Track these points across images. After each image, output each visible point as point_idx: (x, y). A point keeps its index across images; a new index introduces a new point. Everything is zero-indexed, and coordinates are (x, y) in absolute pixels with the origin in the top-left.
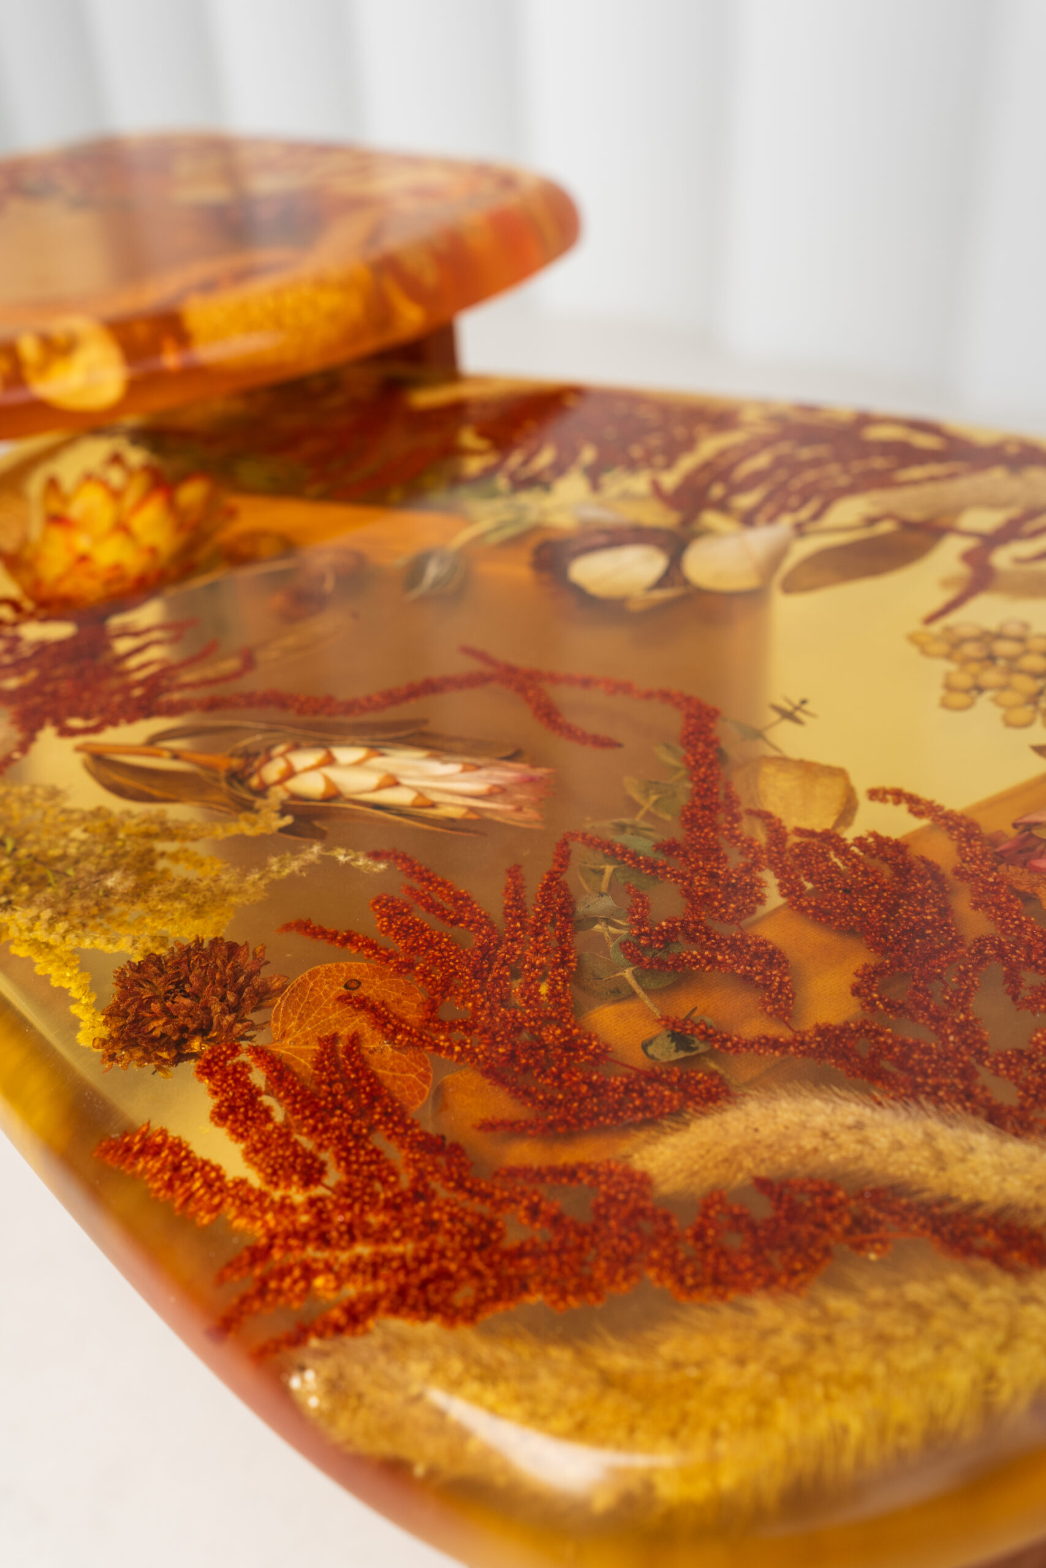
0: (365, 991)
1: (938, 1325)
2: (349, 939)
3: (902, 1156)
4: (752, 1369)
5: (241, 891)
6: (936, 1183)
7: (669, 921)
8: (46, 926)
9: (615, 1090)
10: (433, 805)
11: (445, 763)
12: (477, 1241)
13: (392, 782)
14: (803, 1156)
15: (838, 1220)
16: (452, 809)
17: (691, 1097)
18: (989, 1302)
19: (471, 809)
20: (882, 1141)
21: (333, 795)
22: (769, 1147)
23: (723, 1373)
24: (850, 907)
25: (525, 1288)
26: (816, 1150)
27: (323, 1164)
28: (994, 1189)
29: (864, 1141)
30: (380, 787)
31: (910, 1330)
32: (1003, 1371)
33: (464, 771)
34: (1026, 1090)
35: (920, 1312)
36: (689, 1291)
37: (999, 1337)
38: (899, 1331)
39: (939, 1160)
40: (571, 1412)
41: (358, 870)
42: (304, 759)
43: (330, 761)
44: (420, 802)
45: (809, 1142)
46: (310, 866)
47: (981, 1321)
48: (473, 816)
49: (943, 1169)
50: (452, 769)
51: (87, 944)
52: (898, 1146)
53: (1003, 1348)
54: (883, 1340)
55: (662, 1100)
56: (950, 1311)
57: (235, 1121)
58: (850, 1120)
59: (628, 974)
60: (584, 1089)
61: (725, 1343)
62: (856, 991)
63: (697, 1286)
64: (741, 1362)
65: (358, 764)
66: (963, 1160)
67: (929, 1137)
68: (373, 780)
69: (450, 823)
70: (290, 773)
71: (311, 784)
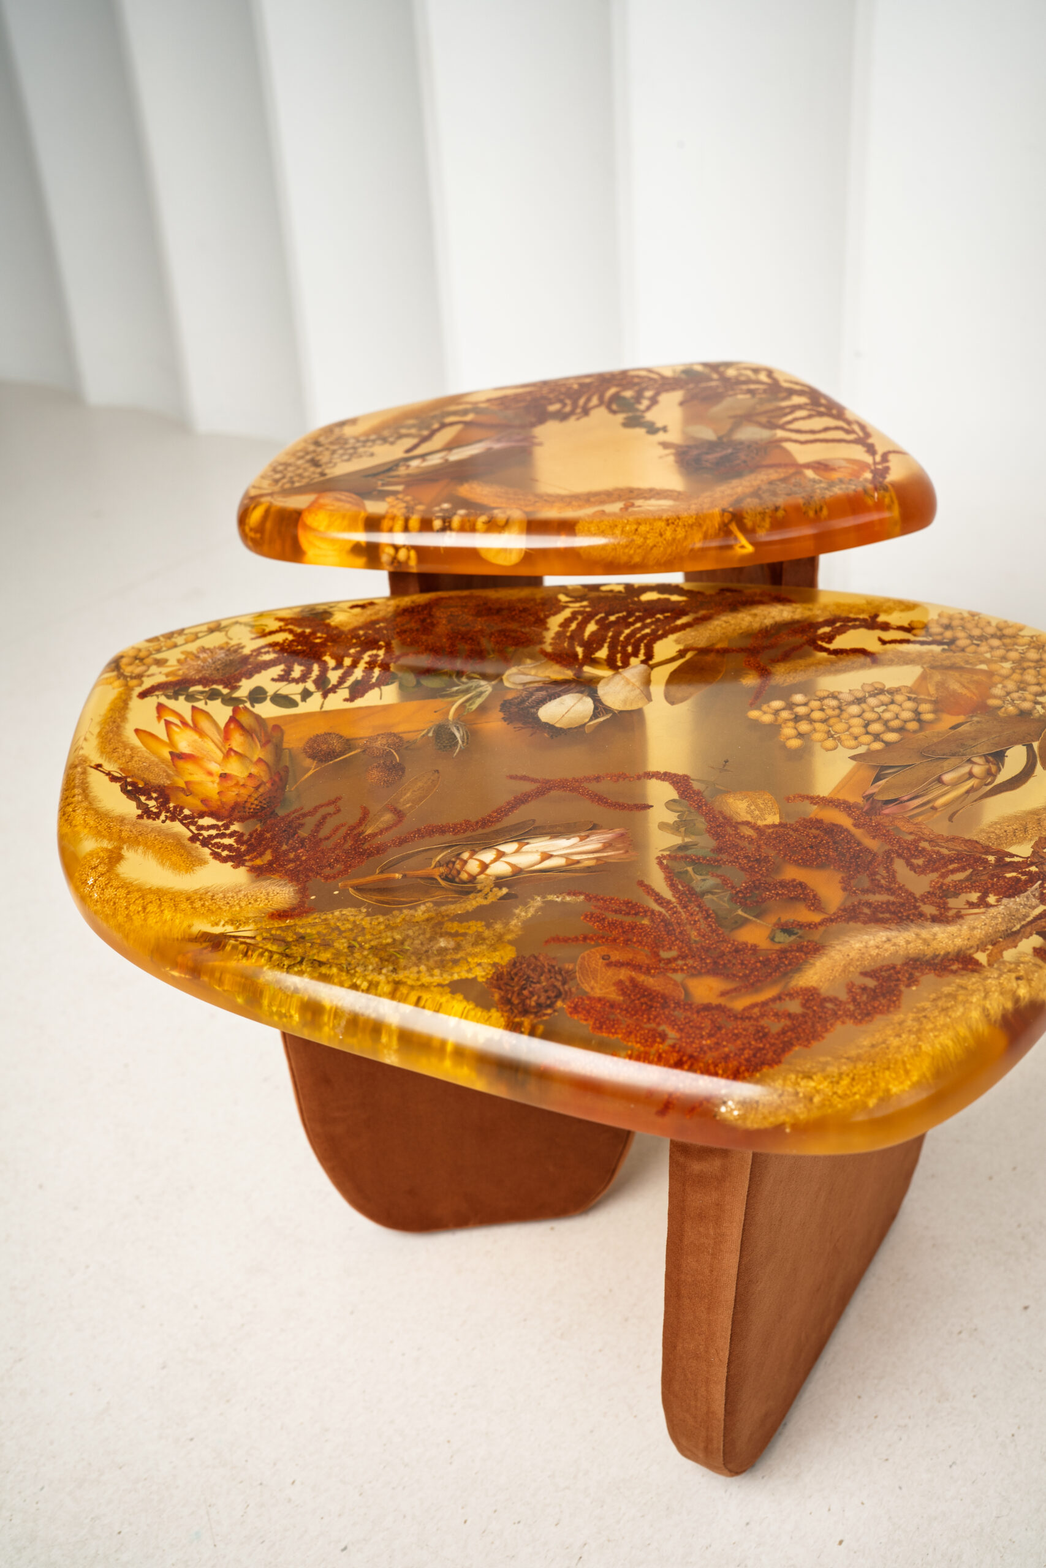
0: (613, 959)
1: (960, 998)
2: (585, 938)
3: (912, 945)
4: (904, 1036)
5: (510, 931)
6: (929, 952)
7: (745, 883)
8: (428, 974)
9: (774, 960)
10: (578, 862)
11: (568, 839)
12: (761, 1034)
13: (547, 856)
14: (873, 958)
15: (903, 975)
16: (588, 861)
17: (808, 953)
18: (973, 984)
19: (597, 859)
20: (902, 943)
21: (517, 871)
22: (858, 960)
23: (895, 1042)
24: (818, 854)
25: (792, 1045)
26: (878, 954)
27: (664, 1031)
28: (952, 946)
29: (895, 945)
30: (543, 860)
31: (953, 1003)
32: (988, 1006)
33: (581, 840)
34: (939, 906)
35: (953, 996)
36: (860, 1021)
37: (983, 995)
38: (949, 1005)
39: (926, 942)
40: (848, 1075)
41: (568, 903)
42: (487, 856)
43: (501, 854)
44: (569, 862)
45: (874, 952)
46: (540, 909)
47: (974, 991)
48: (600, 862)
49: (928, 945)
50: (574, 840)
51: (456, 977)
52: (908, 942)
53: (985, 998)
54: (945, 1010)
55: (797, 957)
56: (961, 992)
57: (607, 1028)
58: (884, 939)
59: (740, 912)
60: (759, 965)
61: (889, 1032)
62: (844, 889)
63: (862, 1019)
64: (899, 1036)
65: (517, 851)
66: (934, 939)
67: (917, 935)
68: (537, 857)
69: (588, 869)
70: (485, 866)
71: (500, 868)
